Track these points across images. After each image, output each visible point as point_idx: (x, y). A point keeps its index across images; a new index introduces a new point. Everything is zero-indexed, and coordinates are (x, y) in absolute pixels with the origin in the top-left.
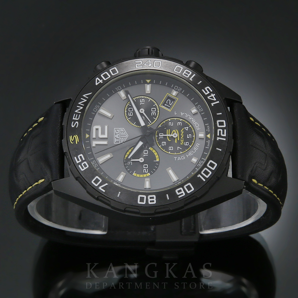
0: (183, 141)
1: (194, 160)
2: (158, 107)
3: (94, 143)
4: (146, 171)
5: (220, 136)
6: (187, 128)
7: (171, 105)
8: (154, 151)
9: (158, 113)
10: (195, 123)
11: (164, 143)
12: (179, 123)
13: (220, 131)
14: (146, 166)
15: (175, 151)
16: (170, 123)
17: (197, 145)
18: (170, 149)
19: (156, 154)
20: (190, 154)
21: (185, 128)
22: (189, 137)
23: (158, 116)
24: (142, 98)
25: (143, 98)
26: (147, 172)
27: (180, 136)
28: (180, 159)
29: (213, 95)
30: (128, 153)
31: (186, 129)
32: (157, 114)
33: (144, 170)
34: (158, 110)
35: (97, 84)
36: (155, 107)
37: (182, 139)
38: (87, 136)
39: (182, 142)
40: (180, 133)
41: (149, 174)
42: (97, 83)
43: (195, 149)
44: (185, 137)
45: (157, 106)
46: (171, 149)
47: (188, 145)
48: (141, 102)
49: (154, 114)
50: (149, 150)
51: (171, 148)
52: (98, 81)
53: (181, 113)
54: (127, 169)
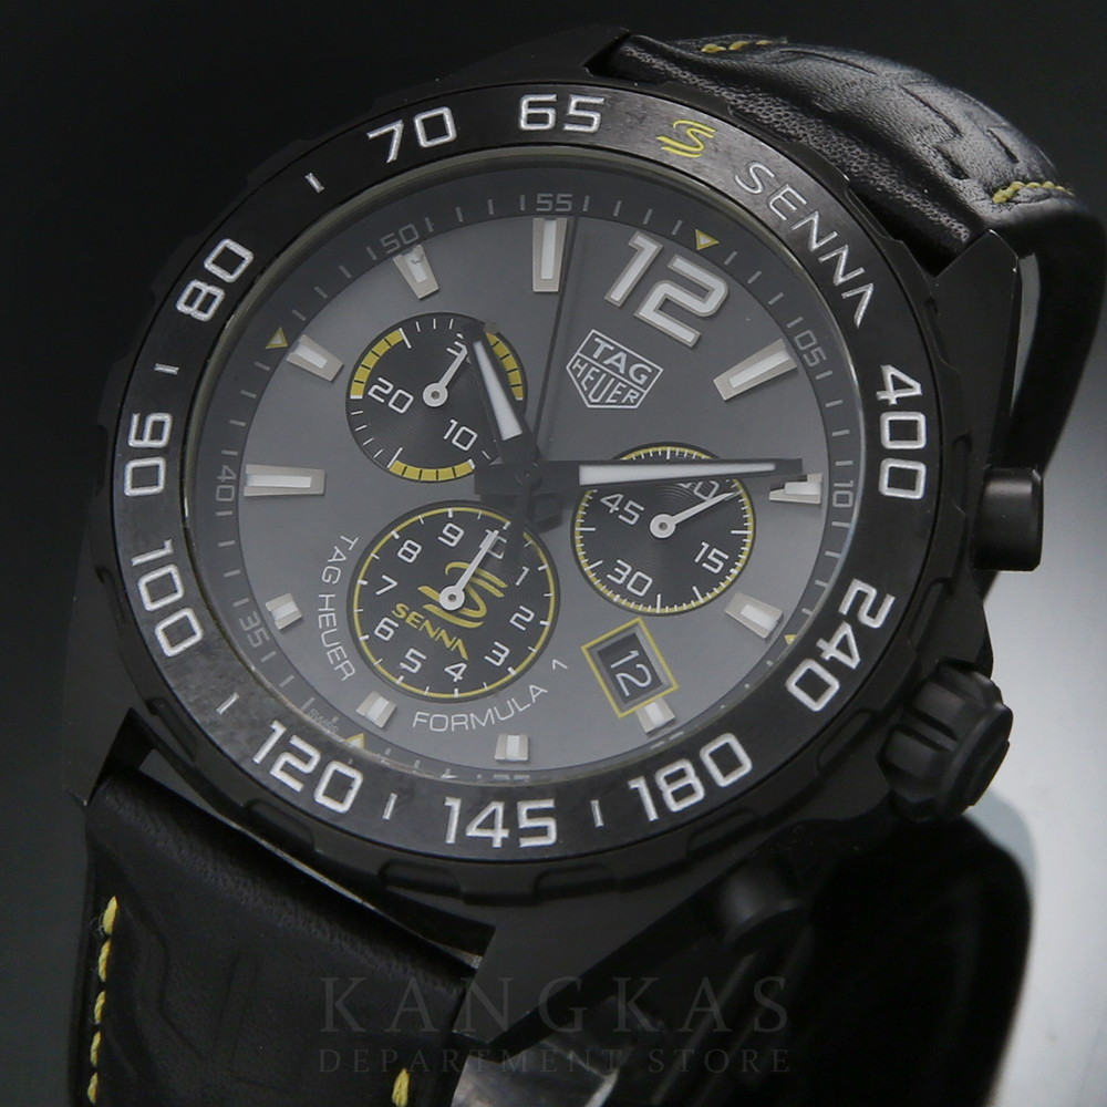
0: (408, 621)
1: (284, 611)
2: (640, 608)
3: (647, 248)
4: (376, 392)
5: (284, 746)
6: (458, 677)
7: (619, 676)
8: (446, 473)
9: (609, 594)
10: (457, 720)
11: (452, 537)
12: (503, 657)
13: (306, 759)
14: (401, 401)
15: (389, 563)
16: (532, 615)
17: (348, 669)
18: (409, 546)
19: (429, 474)
20: (328, 616)
21: (464, 666)
22: (408, 656)
23: (597, 582)
24: (729, 565)
25: (725, 571)
26: (370, 393)
27: (438, 622)
28: (334, 560)
29: (499, 835)
30: (510, 363)
31: (456, 670)
32: (611, 585)
33: (391, 386)
34: (624, 602)
35: (890, 372)
36: (649, 600)
37: (423, 621)
38: (704, 241)
39: (403, 615)
40: (455, 631)
41: (356, 395)
42: (893, 376)
43: (336, 652)
44: (420, 640)
45: (649, 609)
46: (405, 547)
47: (376, 632)
48: (715, 551)
49: (620, 576)
50: (461, 457)
51: (411, 552)
52: (899, 385)
53: (542, 690)
54: (443, 317)
